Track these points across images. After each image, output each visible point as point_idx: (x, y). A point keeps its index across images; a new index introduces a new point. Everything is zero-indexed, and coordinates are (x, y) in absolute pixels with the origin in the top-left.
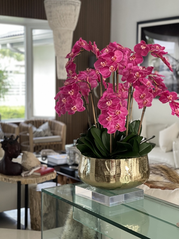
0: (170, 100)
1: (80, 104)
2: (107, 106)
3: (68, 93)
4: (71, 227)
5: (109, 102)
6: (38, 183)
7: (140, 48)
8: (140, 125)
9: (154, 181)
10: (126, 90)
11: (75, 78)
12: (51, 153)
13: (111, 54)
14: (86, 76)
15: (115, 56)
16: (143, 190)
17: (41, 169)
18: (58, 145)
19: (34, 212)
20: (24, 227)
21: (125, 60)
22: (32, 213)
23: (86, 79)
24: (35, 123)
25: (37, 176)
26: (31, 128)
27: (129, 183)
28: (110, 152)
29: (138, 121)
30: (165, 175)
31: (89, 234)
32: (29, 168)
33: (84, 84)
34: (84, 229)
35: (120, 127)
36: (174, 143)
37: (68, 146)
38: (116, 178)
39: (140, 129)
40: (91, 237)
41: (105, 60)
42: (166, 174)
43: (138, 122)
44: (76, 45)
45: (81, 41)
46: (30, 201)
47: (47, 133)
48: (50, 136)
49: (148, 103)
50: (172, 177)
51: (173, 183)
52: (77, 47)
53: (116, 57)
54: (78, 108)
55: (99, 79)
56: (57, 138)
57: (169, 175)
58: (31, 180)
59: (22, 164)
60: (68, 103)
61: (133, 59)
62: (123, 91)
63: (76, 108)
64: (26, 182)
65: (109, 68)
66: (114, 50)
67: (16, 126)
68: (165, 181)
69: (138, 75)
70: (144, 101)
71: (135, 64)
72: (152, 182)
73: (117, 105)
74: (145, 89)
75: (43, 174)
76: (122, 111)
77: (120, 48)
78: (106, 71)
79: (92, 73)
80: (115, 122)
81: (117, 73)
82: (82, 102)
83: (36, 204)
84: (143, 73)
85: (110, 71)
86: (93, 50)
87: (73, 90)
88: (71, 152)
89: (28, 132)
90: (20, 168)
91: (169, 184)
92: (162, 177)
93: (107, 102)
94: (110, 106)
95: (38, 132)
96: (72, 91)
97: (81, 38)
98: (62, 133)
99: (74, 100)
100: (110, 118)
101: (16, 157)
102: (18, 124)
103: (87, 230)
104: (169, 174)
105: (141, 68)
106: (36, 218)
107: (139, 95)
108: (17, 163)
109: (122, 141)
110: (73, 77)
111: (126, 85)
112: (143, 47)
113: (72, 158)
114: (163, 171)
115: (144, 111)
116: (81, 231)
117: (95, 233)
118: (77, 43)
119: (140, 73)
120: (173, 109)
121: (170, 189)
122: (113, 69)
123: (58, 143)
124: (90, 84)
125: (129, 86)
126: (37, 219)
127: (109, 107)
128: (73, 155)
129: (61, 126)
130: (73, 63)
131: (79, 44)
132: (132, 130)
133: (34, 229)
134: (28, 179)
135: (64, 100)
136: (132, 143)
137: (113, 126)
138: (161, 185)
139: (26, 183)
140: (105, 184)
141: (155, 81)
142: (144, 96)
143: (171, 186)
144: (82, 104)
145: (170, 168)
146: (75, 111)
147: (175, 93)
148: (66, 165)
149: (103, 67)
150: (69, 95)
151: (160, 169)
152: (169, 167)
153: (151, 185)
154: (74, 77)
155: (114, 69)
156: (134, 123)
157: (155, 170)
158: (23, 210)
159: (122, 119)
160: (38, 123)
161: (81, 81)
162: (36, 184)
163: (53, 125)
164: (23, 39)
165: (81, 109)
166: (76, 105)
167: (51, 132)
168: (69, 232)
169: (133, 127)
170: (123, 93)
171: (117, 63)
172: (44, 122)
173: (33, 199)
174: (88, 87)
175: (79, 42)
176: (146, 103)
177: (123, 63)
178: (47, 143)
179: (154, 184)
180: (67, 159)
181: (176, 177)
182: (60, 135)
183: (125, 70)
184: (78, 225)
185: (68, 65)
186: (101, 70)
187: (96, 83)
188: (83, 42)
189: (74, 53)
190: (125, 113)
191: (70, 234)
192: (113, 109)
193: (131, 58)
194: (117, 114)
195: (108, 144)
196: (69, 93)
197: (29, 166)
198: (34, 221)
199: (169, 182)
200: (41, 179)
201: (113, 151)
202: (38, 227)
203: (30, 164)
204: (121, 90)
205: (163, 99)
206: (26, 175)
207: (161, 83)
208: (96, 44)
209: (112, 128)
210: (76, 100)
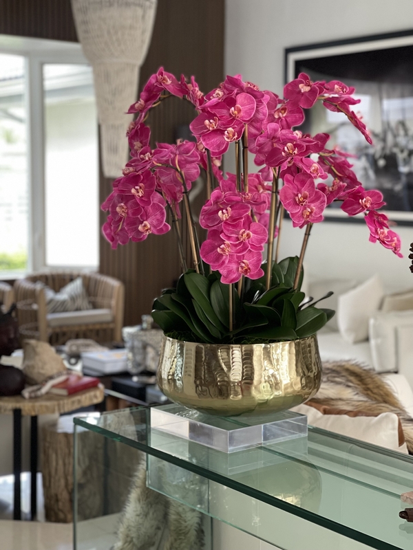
0: (367, 207)
1: (159, 217)
2: (221, 221)
3: (130, 192)
4: (142, 507)
5: (224, 211)
6: (62, 411)
7: (297, 90)
8: (298, 267)
9: (332, 399)
10: (268, 190)
11: (147, 158)
12: (90, 349)
13: (230, 102)
14: (172, 153)
15: (238, 105)
16: (306, 418)
17: (67, 380)
18: (105, 330)
19: (52, 480)
20: (29, 516)
21: (263, 117)
22: (47, 484)
23: (173, 161)
24: (50, 281)
25: (59, 397)
26: (42, 291)
27: (274, 398)
28: (229, 329)
29: (293, 258)
30: (356, 386)
31: (183, 523)
32: (40, 379)
33: (170, 174)
34: (172, 511)
35: (249, 268)
36: (372, 322)
37: (128, 331)
38: (243, 387)
39: (298, 276)
40: (187, 529)
41: (215, 115)
42: (358, 385)
43: (295, 262)
44: (150, 83)
45: (162, 74)
46: (41, 457)
47: (79, 302)
48: (87, 309)
49: (315, 214)
50: (372, 391)
51: (374, 402)
52: (154, 88)
53: (241, 108)
54: (155, 227)
55: (202, 160)
56: (102, 314)
57: (364, 386)
58: (47, 407)
59: (25, 369)
60: (131, 215)
61: (280, 114)
62: (261, 190)
63: (149, 226)
64: (34, 410)
65: (224, 134)
66: (236, 91)
67: (7, 288)
68: (356, 398)
69: (292, 149)
70: (305, 209)
71: (285, 127)
72: (327, 401)
73: (242, 218)
74: (308, 183)
75: (74, 391)
76: (254, 232)
77: (250, 88)
78: (216, 140)
79: (187, 146)
80: (238, 257)
81: (245, 148)
82: (163, 214)
83: (56, 462)
84: (303, 146)
85: (226, 139)
86: (189, 95)
87: (141, 184)
88: (137, 344)
89: (36, 302)
90: (18, 378)
91: (367, 404)
92: (349, 390)
93: (221, 212)
94: (227, 220)
95: (58, 302)
96: (140, 188)
97: (161, 68)
98: (113, 303)
99: (144, 208)
100: (226, 248)
101: (9, 354)
102: (11, 282)
103: (178, 514)
104: (365, 384)
105: (297, 134)
106: (56, 495)
107: (293, 195)
108: (11, 368)
109: (256, 303)
110: (142, 156)
111: (265, 174)
112: (304, 88)
113: (139, 358)
114: (352, 378)
115: (307, 234)
116: (166, 515)
117: (196, 520)
118: (152, 80)
119: (295, 146)
120: (374, 229)
121: (368, 415)
122: (234, 135)
123: (105, 326)
124: (183, 172)
125: (272, 176)
126: (59, 497)
127: (225, 223)
128: (141, 351)
129: (113, 287)
130: (143, 125)
131: (157, 81)
132: (280, 279)
133: (53, 519)
134: (38, 404)
135: (122, 207)
136: (279, 307)
137: (234, 266)
138: (348, 408)
139: (33, 414)
140: (217, 403)
141: (333, 168)
142: (305, 197)
143: (370, 410)
144: (163, 218)
145: (368, 371)
146: (148, 233)
147: (378, 193)
148: (126, 374)
149: (209, 130)
150: (133, 196)
151: (344, 374)
152: (365, 368)
153: (326, 407)
154: (144, 154)
155: (236, 136)
156: (286, 263)
157: (333, 375)
158: (25, 477)
159: (255, 249)
160: (58, 281)
161: (160, 165)
162: (57, 415)
163: (92, 284)
164: (21, 87)
165: (161, 229)
166: (149, 220)
167: (90, 302)
168: (138, 518)
169: (283, 273)
170: (260, 196)
171: (241, 123)
172: (71, 279)
173: (51, 451)
174: (179, 179)
175: (157, 77)
176: (311, 213)
177: (257, 125)
178: (80, 325)
179: (333, 405)
180: (128, 359)
181: (382, 390)
182: (109, 307)
183: (261, 140)
184: (157, 503)
185: (133, 129)
186: (206, 138)
187: (196, 171)
188: (166, 76)
189: (146, 101)
190: (260, 237)
191: (140, 524)
192: (235, 226)
193: (276, 113)
194: (242, 240)
195: (225, 311)
196: (133, 191)
197: (39, 373)
198: (53, 502)
199: (366, 401)
200: (68, 404)
201: (235, 327)
202: (61, 516)
203: (43, 368)
204: (256, 188)
205: (349, 207)
206: (33, 395)
207: (347, 172)
208: (196, 81)
209: (231, 271)
210: (150, 209)
